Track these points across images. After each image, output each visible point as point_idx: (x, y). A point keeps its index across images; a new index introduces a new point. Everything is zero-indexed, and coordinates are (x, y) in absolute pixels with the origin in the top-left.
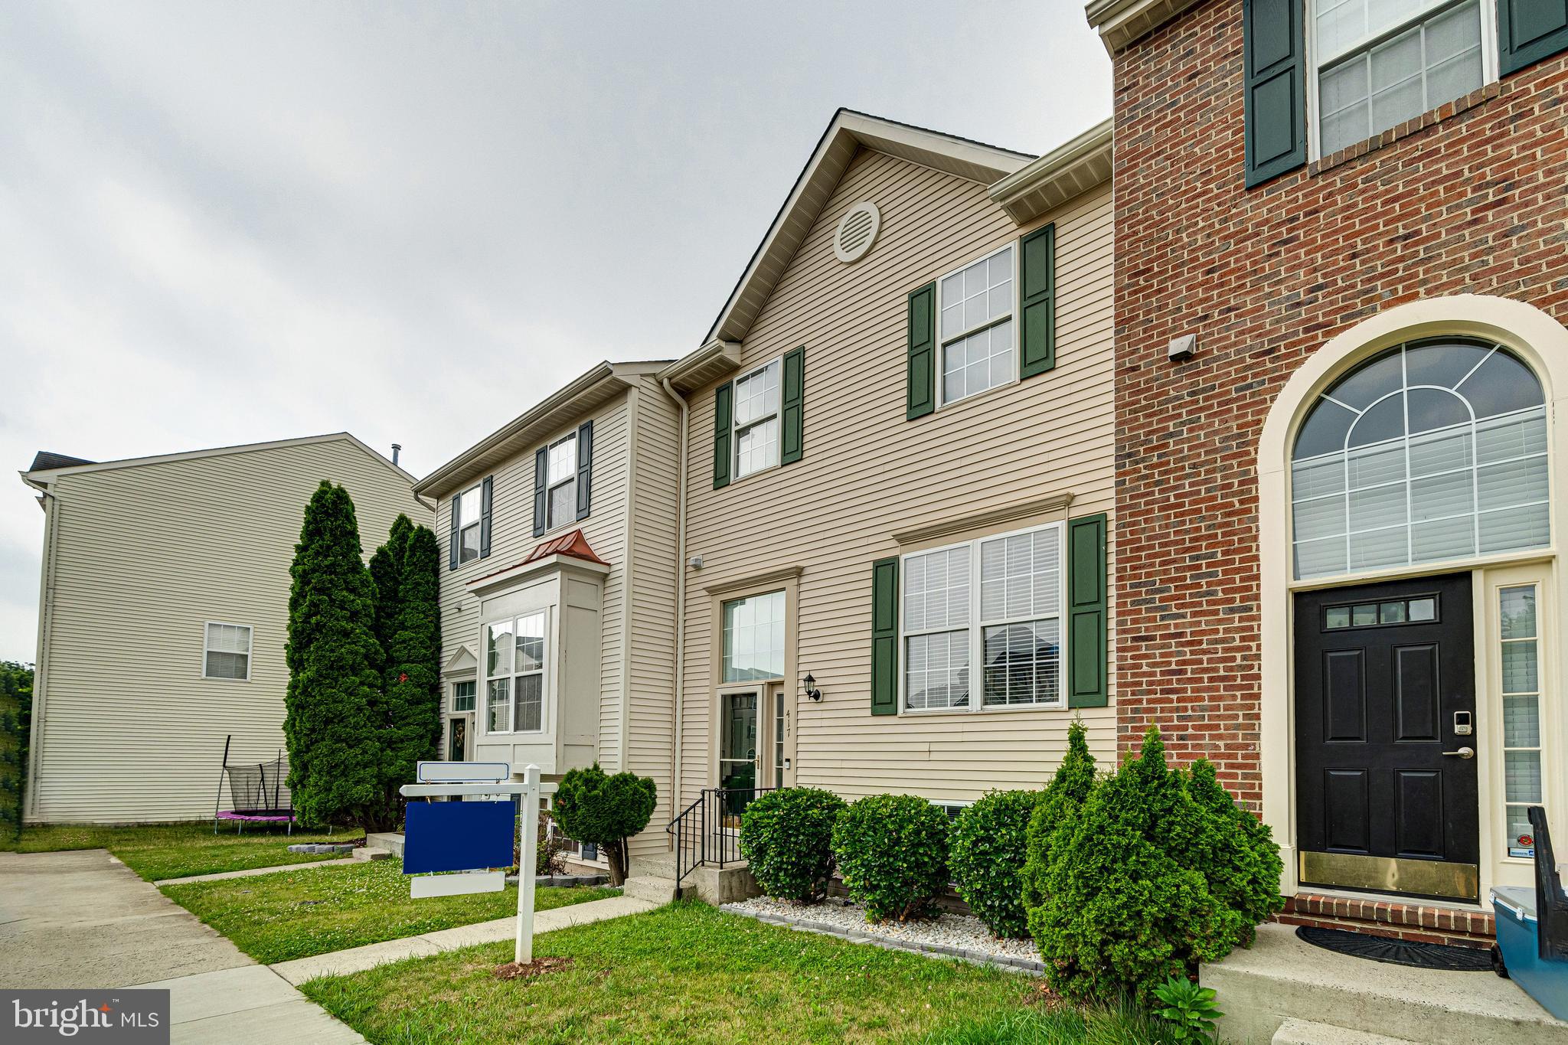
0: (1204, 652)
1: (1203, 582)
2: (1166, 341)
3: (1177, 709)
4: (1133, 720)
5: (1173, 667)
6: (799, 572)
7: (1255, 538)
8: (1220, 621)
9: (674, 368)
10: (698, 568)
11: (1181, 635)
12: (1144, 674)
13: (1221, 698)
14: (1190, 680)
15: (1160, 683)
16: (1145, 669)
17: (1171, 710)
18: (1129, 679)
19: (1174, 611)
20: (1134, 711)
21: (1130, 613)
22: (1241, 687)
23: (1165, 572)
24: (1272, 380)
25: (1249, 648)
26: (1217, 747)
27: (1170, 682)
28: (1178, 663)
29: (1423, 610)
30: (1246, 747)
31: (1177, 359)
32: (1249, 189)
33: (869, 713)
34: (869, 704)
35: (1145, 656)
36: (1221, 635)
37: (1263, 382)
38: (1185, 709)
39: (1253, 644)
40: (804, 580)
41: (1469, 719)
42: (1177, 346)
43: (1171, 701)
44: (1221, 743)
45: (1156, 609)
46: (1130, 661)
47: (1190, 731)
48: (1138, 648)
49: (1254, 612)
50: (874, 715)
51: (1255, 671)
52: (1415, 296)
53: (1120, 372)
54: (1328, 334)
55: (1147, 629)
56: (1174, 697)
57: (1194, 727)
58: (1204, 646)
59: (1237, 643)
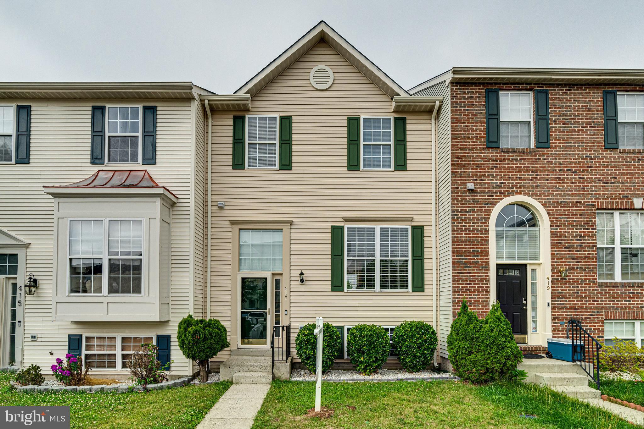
0: (476, 279)
1: (476, 258)
2: (466, 183)
3: (469, 295)
4: (457, 298)
5: (468, 282)
6: (291, 223)
7: (488, 248)
8: (480, 270)
9: (214, 97)
10: (221, 208)
11: (470, 273)
12: (461, 284)
13: (480, 292)
14: (473, 287)
15: (465, 287)
16: (461, 282)
17: (468, 295)
18: (456, 285)
19: (468, 266)
20: (458, 295)
21: (456, 264)
22: (485, 290)
23: (466, 253)
24: (492, 204)
25: (487, 279)
26: (479, 306)
27: (467, 287)
28: (469, 281)
29: (517, 273)
30: (486, 306)
31: (470, 190)
32: (487, 147)
33: (330, 290)
34: (330, 286)
35: (461, 279)
36: (480, 274)
37: (490, 204)
38: (471, 295)
39: (488, 278)
40: (293, 227)
41: (526, 300)
42: (470, 186)
43: (468, 293)
44: (480, 305)
45: (464, 264)
46: (456, 280)
47: (473, 302)
48: (459, 276)
49: (488, 269)
50: (332, 291)
51: (488, 285)
52: (520, 194)
53: (453, 188)
54: (504, 196)
55: (461, 270)
56: (469, 291)
57: (474, 301)
58: (476, 277)
59: (484, 277)
